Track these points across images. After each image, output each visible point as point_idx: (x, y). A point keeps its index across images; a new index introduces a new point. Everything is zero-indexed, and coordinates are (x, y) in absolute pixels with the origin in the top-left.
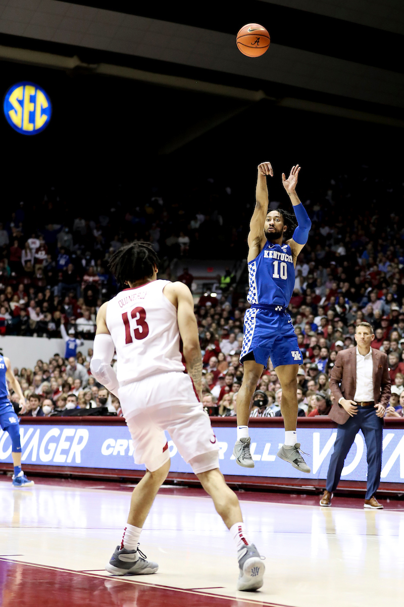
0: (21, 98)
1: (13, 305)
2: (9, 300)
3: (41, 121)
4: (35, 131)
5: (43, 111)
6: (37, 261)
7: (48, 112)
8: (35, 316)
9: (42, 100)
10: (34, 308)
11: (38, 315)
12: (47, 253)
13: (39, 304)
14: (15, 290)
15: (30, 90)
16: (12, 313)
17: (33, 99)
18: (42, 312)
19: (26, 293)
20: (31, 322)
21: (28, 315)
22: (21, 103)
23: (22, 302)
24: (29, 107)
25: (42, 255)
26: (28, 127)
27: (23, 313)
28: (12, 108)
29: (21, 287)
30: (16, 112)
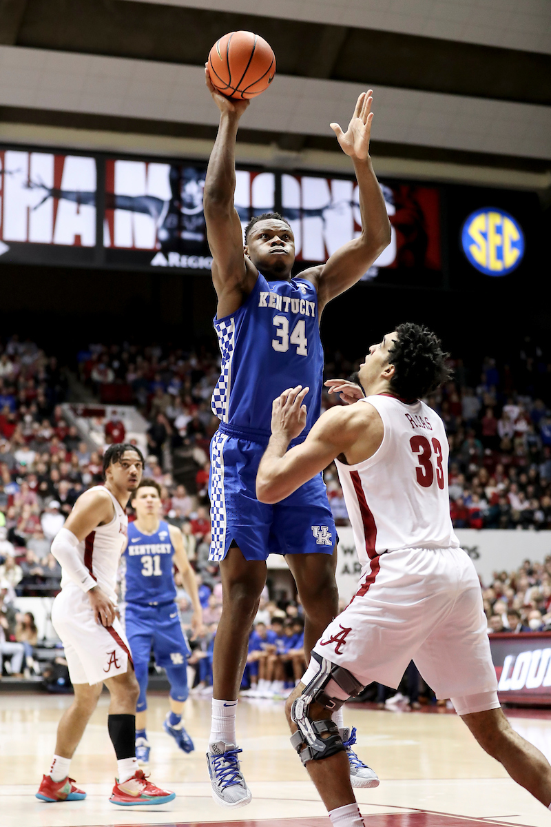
0: (483, 229)
1: (490, 491)
2: (484, 485)
3: (512, 256)
4: (505, 270)
5: (514, 244)
6: (518, 434)
7: (521, 245)
8: (518, 504)
9: (511, 231)
10: (517, 493)
11: (521, 502)
12: (529, 423)
13: (522, 488)
14: (491, 471)
15: (495, 219)
16: (489, 502)
17: (499, 230)
18: (527, 497)
19: (506, 474)
20: (512, 511)
21: (509, 503)
22: (484, 235)
23: (501, 486)
24: (495, 240)
25: (522, 426)
26: (496, 266)
27: (502, 502)
28: (472, 242)
29: (500, 468)
30: (479, 247)
